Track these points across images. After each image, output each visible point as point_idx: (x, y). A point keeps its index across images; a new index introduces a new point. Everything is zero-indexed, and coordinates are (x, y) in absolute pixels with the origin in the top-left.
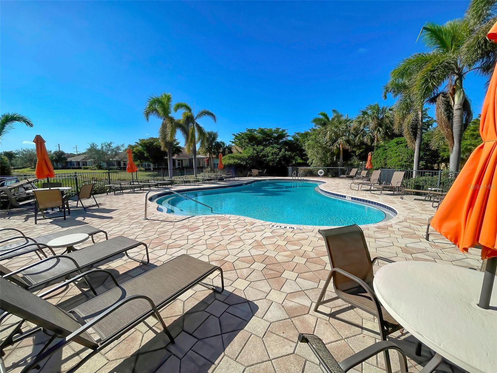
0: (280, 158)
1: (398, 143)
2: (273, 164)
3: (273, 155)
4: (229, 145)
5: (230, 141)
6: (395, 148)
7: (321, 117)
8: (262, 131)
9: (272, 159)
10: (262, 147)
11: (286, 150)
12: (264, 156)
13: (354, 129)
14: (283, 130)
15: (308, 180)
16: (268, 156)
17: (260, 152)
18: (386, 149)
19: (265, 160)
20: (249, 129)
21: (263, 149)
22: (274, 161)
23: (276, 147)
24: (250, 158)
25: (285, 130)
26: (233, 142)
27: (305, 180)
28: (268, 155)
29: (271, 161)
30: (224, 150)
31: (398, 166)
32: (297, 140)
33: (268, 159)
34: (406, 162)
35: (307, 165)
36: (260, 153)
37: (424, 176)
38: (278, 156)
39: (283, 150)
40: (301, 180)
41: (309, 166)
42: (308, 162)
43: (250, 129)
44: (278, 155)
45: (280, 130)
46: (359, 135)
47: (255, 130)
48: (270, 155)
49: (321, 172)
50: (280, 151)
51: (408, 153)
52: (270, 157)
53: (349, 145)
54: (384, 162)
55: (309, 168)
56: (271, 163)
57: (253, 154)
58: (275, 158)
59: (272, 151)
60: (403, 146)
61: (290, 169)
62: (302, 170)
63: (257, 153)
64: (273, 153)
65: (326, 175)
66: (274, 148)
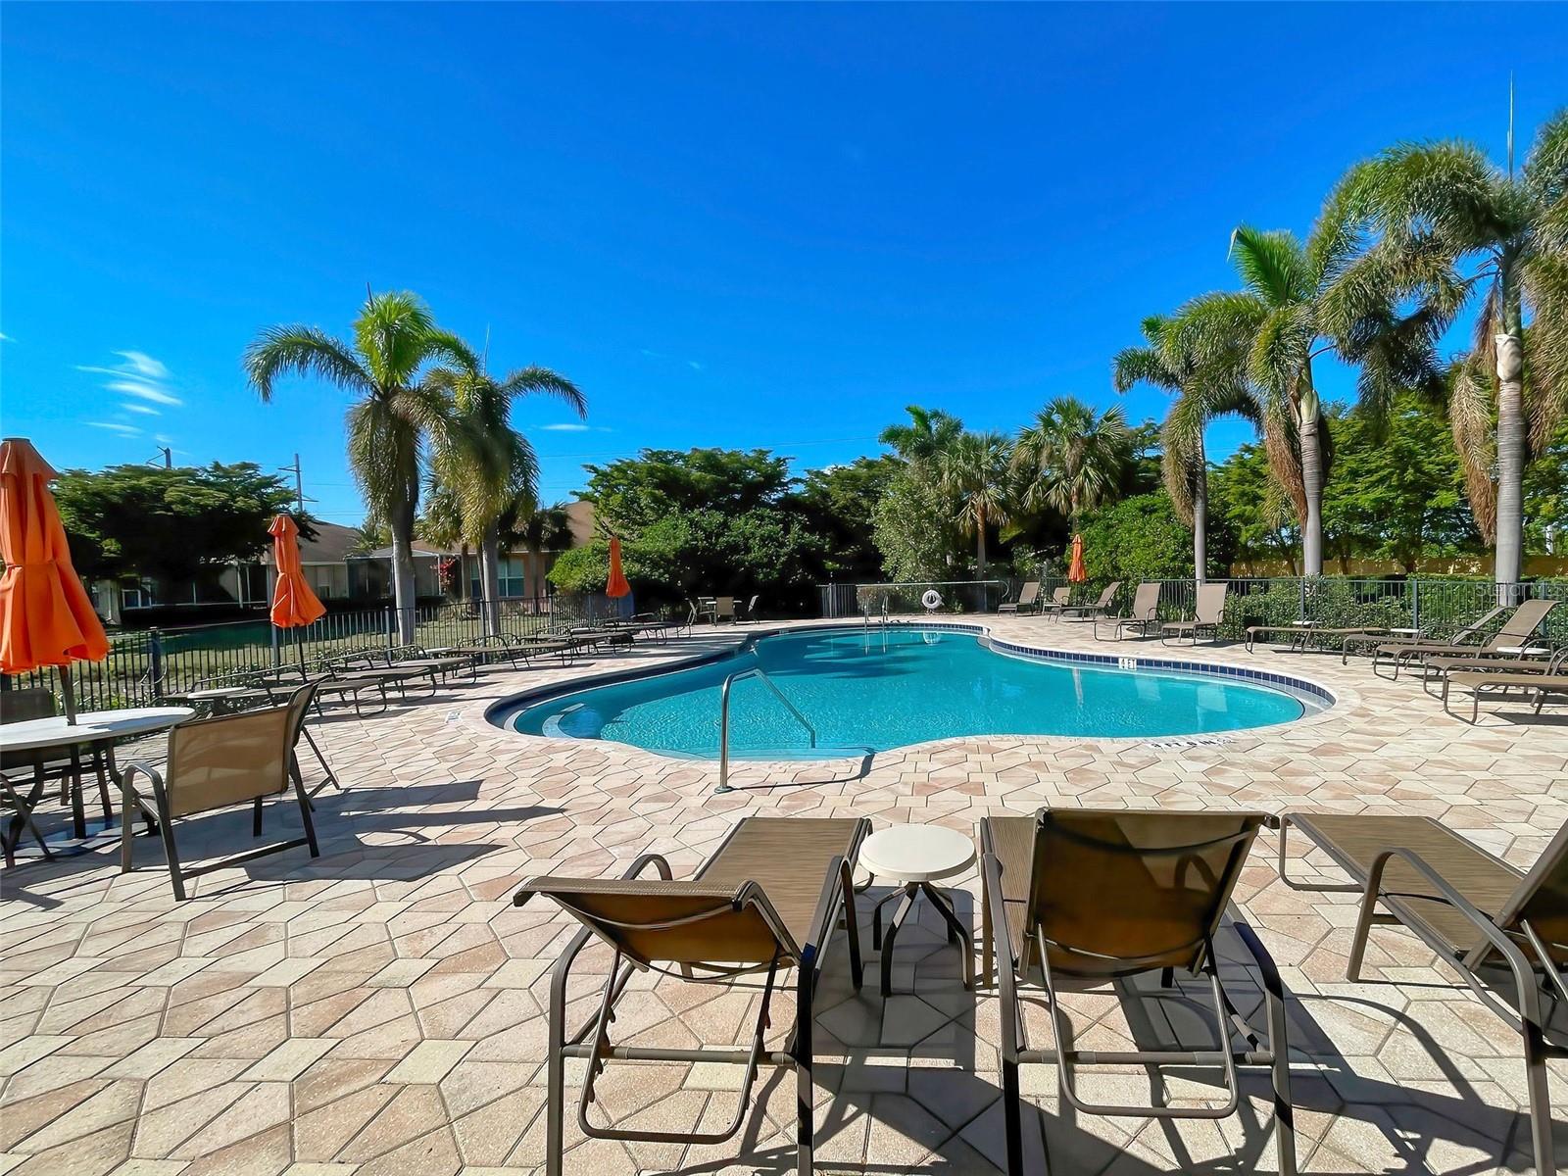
0: (790, 555)
1: (1146, 511)
2: (769, 574)
3: (767, 545)
4: (556, 507)
5: (575, 493)
6: (1139, 523)
7: (912, 424)
8: (711, 462)
9: (765, 560)
10: (719, 517)
11: (804, 528)
12: (733, 548)
13: (1018, 469)
14: (778, 460)
15: (913, 625)
16: (748, 550)
17: (718, 536)
18: (1109, 527)
19: (740, 563)
20: (655, 450)
21: (725, 525)
22: (770, 564)
23: (769, 517)
24: (686, 555)
25: (784, 460)
26: (584, 497)
27: (904, 625)
28: (745, 544)
29: (760, 565)
30: (536, 525)
31: (1155, 571)
32: (825, 495)
33: (749, 557)
34: (1174, 559)
35: (885, 577)
36: (717, 538)
37: (1249, 593)
38: (785, 550)
39: (796, 528)
40: (892, 624)
41: (890, 580)
42: (883, 568)
43: (660, 452)
44: (782, 545)
45: (770, 459)
46: (1032, 486)
47: (680, 456)
48: (754, 543)
49: (931, 596)
50: (787, 530)
51: (1175, 537)
52: (757, 553)
53: (1008, 516)
54: (1111, 562)
55: (889, 585)
56: (763, 572)
57: (692, 540)
58: (772, 555)
59: (760, 532)
60: (1162, 518)
61: (829, 591)
62: (869, 592)
63: (708, 537)
64: (763, 539)
65: (946, 608)
66: (762, 520)
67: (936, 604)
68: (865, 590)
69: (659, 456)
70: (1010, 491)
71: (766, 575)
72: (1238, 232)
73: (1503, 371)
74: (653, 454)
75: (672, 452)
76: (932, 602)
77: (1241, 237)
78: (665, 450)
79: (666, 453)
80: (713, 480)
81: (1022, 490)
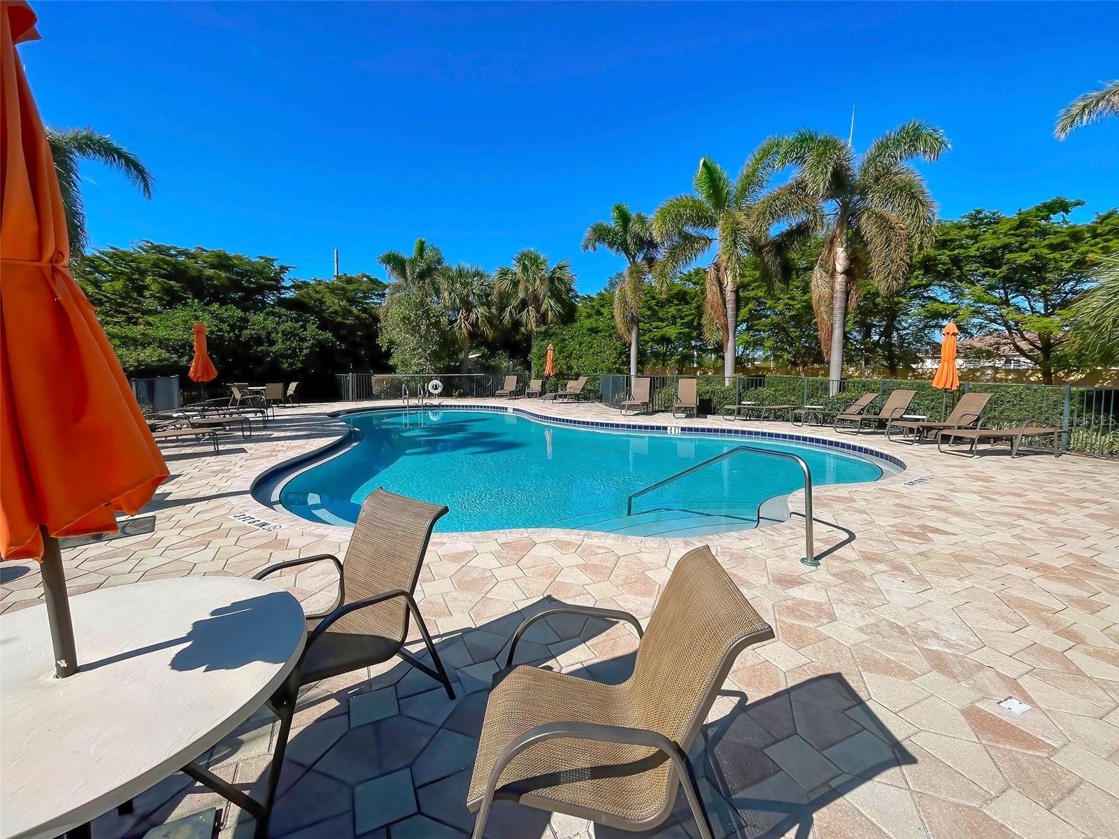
0: (312, 349)
2: (293, 364)
3: (289, 339)
6: (588, 339)
8: (223, 262)
9: (289, 352)
10: (237, 312)
12: (258, 340)
13: (497, 295)
14: (282, 268)
15: (443, 406)
16: (272, 343)
19: (268, 353)
20: (155, 244)
22: (294, 356)
24: (215, 343)
25: (286, 268)
28: (269, 338)
29: (285, 356)
33: (274, 349)
36: (241, 330)
38: (306, 344)
39: (311, 326)
41: (398, 372)
42: (391, 363)
43: (161, 246)
44: (303, 340)
45: (277, 265)
46: (508, 309)
48: (278, 337)
49: (435, 385)
52: (279, 346)
55: (401, 376)
56: (287, 362)
57: (217, 331)
58: (295, 348)
59: (282, 327)
60: (606, 336)
61: (350, 378)
62: (382, 381)
63: (233, 327)
64: (284, 333)
65: (446, 393)
66: (280, 317)
67: (439, 390)
68: (378, 380)
69: (159, 250)
70: (494, 310)
71: (291, 365)
72: (705, 162)
73: (839, 268)
74: (154, 247)
75: (175, 248)
76: (436, 389)
77: (705, 164)
78: (169, 245)
79: (169, 248)
80: (226, 277)
81: (502, 309)
